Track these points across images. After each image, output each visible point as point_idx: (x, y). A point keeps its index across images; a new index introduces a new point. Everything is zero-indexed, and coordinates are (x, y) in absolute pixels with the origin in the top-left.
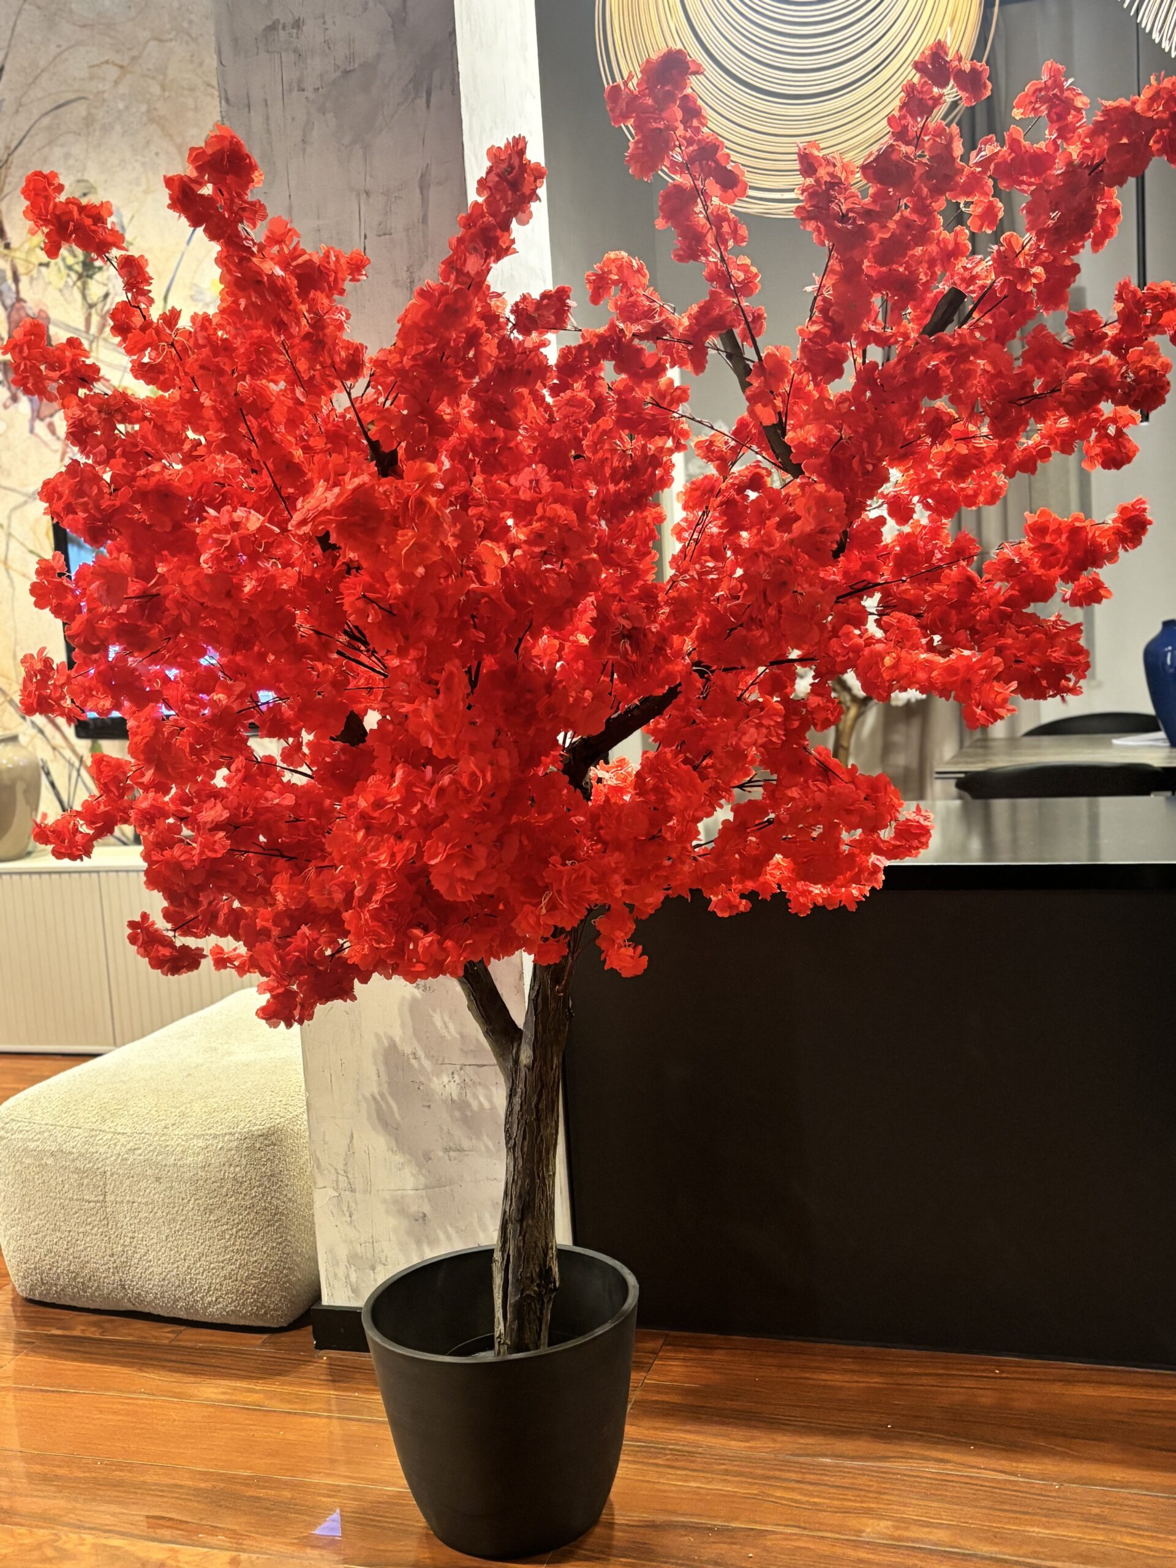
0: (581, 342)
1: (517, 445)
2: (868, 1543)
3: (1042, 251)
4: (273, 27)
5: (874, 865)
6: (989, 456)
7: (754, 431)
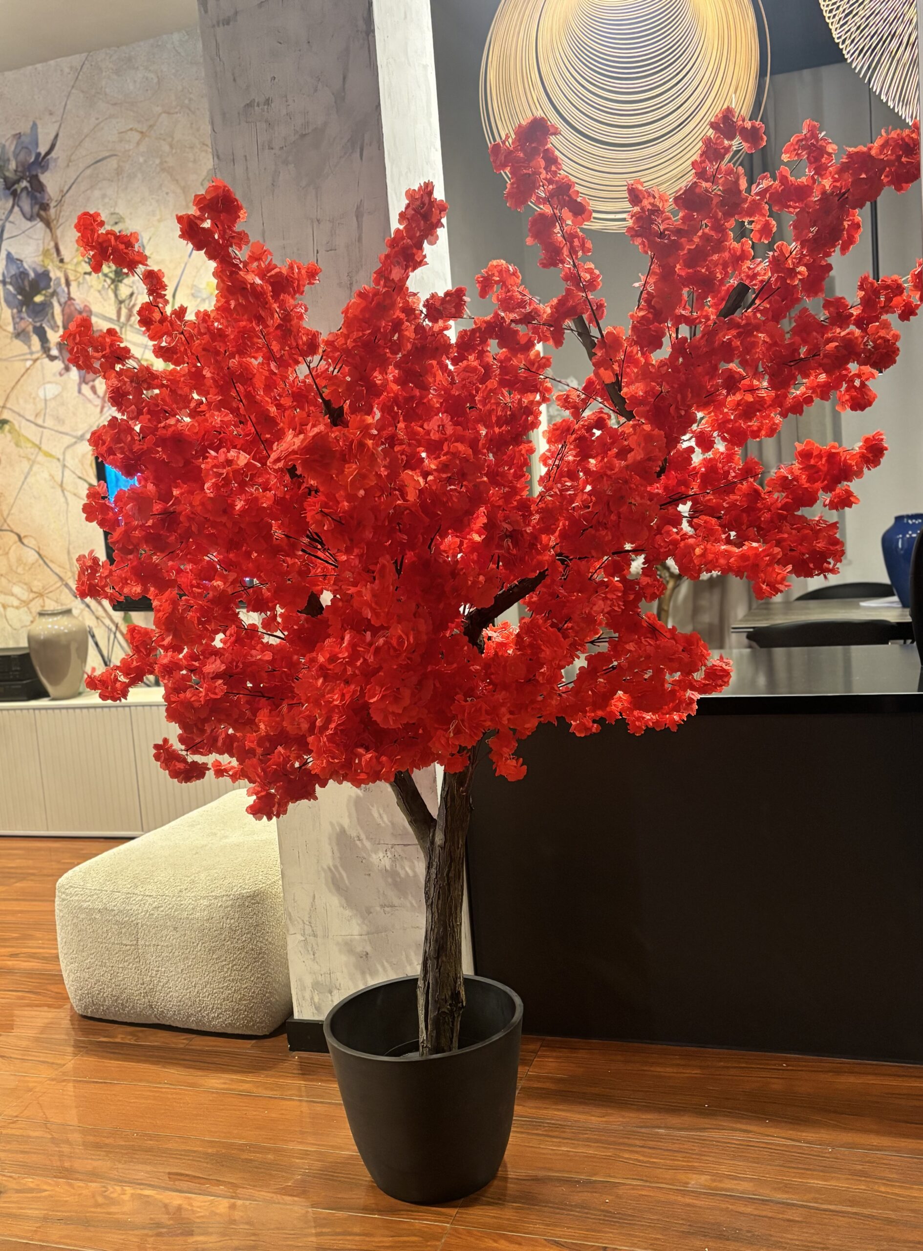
0: (474, 326)
1: (429, 401)
2: (693, 1192)
3: (805, 255)
4: (250, 105)
5: (691, 699)
6: (769, 403)
7: (598, 387)
